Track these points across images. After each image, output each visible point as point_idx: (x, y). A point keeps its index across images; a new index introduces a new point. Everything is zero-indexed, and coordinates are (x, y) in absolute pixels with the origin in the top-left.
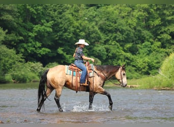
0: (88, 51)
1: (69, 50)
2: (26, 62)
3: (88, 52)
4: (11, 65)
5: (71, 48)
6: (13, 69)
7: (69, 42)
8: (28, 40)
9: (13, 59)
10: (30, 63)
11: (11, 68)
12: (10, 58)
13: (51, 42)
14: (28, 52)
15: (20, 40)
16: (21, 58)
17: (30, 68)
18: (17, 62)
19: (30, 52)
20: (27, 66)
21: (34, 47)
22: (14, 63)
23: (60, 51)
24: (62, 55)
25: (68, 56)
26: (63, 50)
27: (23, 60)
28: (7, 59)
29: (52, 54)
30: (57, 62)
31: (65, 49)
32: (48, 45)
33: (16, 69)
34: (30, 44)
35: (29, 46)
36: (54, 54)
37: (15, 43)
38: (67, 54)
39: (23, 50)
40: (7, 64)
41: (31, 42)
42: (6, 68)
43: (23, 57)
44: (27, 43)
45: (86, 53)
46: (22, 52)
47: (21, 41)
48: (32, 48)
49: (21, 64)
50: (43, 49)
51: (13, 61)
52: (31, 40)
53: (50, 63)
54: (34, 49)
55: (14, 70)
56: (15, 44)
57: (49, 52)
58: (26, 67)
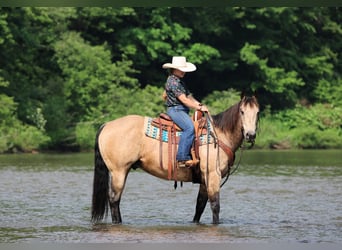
0: (335, 55)
1: (276, 52)
2: (143, 87)
3: (336, 60)
4: (94, 93)
5: (282, 45)
6: (100, 107)
7: (277, 26)
8: (148, 18)
9: (103, 74)
10: (154, 89)
11: (96, 104)
12: (94, 72)
13: (221, 25)
14: (148, 55)
15: (124, 17)
16: (128, 74)
17: (153, 105)
18: (113, 86)
19: (154, 55)
20: (146, 100)
21: (168, 40)
22: (106, 89)
23: (248, 53)
24: (255, 66)
25: (272, 72)
26: (257, 52)
27: (134, 81)
28: (83, 75)
29: (222, 63)
30: (237, 88)
31: (264, 48)
32: (213, 34)
33: (109, 108)
34: (155, 32)
35: (151, 38)
36: (228, 62)
37: (108, 26)
38: (270, 65)
39: (131, 49)
40: (82, 90)
41: (159, 26)
42: (81, 103)
43: (134, 71)
44: (146, 27)
45: (328, 61)
46: (130, 57)
47: (129, 22)
48: (162, 45)
49: (127, 91)
50: (197, 46)
51: (102, 83)
52: (162, 19)
53: (216, 93)
54: (168, 46)
55: (104, 112)
56: (111, 30)
57: (213, 57)
58: (141, 102)
